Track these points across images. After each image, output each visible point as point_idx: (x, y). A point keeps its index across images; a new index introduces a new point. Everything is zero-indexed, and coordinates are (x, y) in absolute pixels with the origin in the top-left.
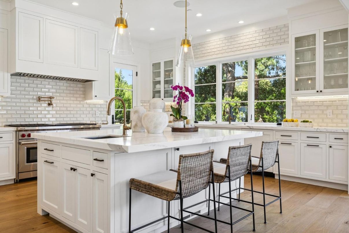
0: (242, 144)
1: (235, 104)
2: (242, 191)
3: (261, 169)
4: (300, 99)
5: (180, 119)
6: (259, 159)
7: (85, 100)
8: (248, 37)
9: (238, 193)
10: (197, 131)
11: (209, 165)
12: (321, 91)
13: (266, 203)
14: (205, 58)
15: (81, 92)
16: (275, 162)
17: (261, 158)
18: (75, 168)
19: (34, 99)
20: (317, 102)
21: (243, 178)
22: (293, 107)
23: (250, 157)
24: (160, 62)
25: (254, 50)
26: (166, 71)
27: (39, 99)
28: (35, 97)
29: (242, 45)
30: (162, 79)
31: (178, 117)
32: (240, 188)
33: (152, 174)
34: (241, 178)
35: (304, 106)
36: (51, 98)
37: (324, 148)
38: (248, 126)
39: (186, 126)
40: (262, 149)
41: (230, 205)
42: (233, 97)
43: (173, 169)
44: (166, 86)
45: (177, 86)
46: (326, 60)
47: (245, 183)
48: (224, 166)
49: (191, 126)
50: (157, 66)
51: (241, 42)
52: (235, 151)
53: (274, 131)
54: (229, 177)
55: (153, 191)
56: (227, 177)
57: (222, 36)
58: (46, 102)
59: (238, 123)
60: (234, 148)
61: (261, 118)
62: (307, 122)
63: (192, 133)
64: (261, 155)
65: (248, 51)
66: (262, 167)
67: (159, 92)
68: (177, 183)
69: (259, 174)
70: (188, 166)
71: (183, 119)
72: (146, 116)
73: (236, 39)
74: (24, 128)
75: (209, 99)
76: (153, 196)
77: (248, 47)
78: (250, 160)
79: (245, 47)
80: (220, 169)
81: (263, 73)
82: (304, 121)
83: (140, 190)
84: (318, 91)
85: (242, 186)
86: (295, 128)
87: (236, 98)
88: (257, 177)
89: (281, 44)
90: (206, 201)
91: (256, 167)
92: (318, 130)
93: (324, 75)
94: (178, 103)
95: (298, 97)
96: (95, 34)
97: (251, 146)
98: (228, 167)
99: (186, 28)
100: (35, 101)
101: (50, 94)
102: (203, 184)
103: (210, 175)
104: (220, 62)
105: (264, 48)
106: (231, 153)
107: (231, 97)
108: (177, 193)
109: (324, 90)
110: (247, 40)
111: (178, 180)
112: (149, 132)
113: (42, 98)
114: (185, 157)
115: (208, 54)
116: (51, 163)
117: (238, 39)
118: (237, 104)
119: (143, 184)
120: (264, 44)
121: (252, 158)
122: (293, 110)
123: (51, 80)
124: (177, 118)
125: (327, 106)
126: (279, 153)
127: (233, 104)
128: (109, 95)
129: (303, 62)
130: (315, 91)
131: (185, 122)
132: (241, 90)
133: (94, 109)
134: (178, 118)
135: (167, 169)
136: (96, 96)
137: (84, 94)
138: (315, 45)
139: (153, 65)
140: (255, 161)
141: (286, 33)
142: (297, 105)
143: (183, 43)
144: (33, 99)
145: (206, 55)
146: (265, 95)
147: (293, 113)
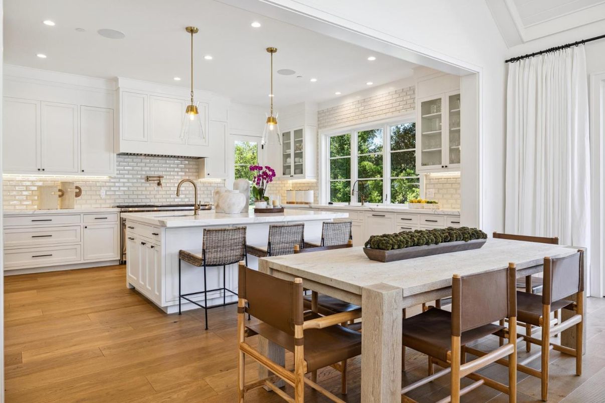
4: (433, 175)
7: (199, 178)
8: (381, 100)
10: (283, 212)
12: (446, 167)
15: (194, 171)
17: (322, 238)
18: (145, 242)
19: (143, 179)
20: (450, 179)
22: (426, 184)
24: (290, 132)
26: (295, 142)
27: (148, 179)
28: (143, 176)
29: (375, 109)
30: (292, 151)
35: (437, 184)
36: (159, 177)
38: (370, 208)
44: (297, 159)
46: (452, 129)
50: (286, 135)
51: (375, 105)
53: (395, 214)
58: (155, 181)
62: (431, 203)
67: (289, 167)
70: (214, 239)
73: (369, 103)
74: (127, 209)
77: (381, 112)
78: (303, 239)
79: (378, 113)
82: (428, 202)
84: (443, 167)
92: (436, 213)
93: (450, 147)
94: (257, 183)
95: (431, 173)
96: (205, 107)
97: (303, 225)
98: (269, 244)
100: (143, 181)
101: (160, 174)
102: (236, 256)
103: (244, 248)
105: (397, 114)
106: (272, 231)
108: (203, 260)
109: (448, 166)
110: (381, 104)
113: (150, 177)
116: (132, 239)
117: (372, 102)
120: (397, 109)
122: (426, 188)
123: (160, 158)
128: (225, 172)
129: (431, 131)
130: (441, 166)
133: (209, 188)
134: (260, 199)
136: (209, 174)
137: (198, 172)
138: (441, 112)
139: (283, 135)
141: (413, 96)
142: (431, 182)
144: (141, 178)
147: (426, 193)
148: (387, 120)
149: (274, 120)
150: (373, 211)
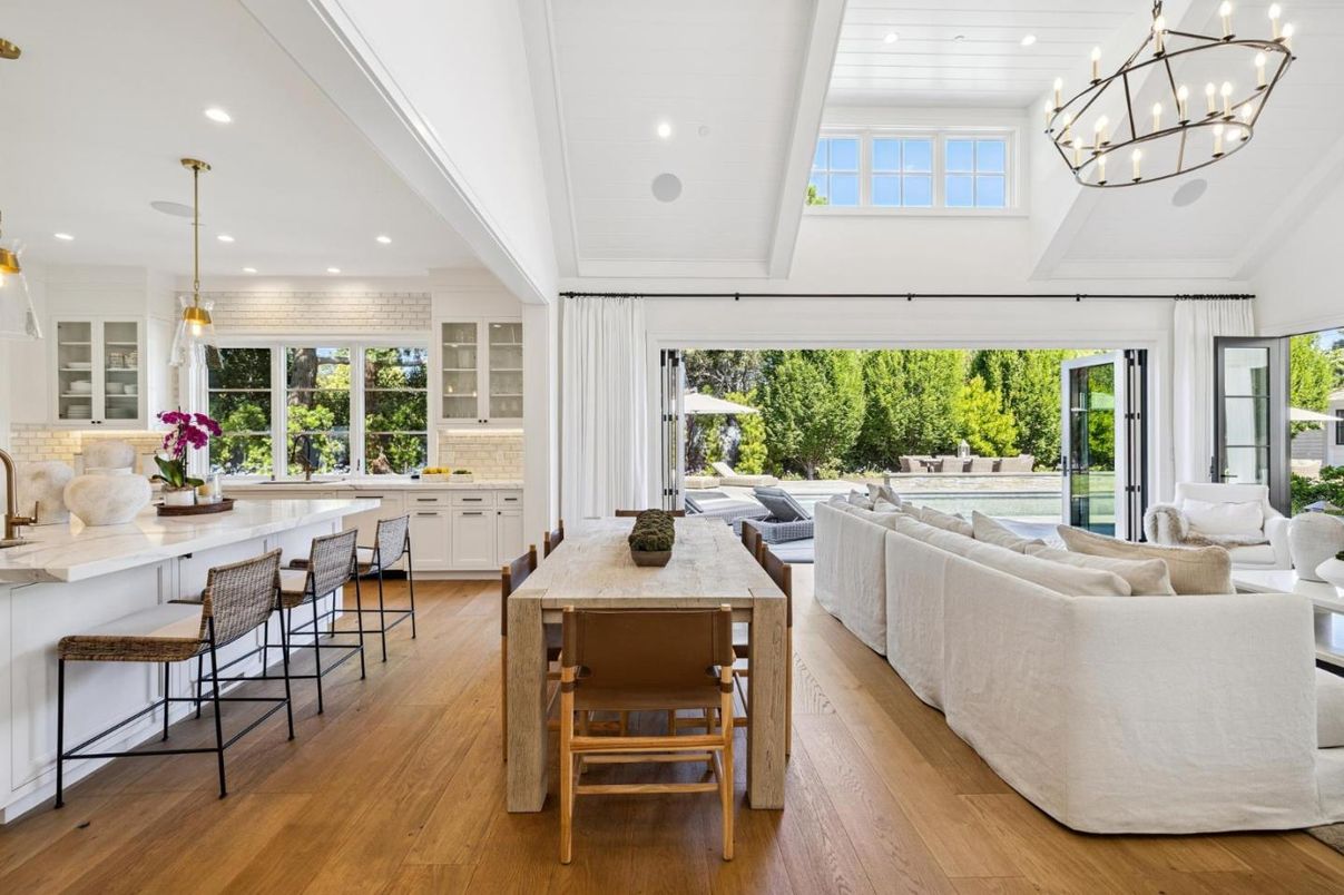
0: (339, 530)
1: (318, 423)
2: (338, 615)
3: (377, 568)
4: (452, 432)
5: (183, 486)
6: (372, 551)
8: (349, 301)
9: (331, 621)
10: (230, 508)
11: (271, 578)
12: (485, 421)
13: (386, 627)
14: (238, 331)
16: (404, 551)
17: (377, 549)
20: (481, 437)
21: (340, 591)
22: (439, 445)
23: (354, 548)
24: (89, 323)
25: (363, 330)
26: (110, 348)
29: (335, 315)
30: (97, 366)
31: (178, 481)
32: (334, 611)
33: (124, 617)
34: (337, 591)
35: (459, 444)
37: (490, 515)
38: (351, 486)
39: (201, 501)
40: (377, 533)
41: (317, 646)
42: (312, 407)
43: (176, 598)
44: (115, 386)
45: (175, 413)
46: (494, 369)
47: (345, 598)
48: (303, 574)
49: (214, 497)
50: (74, 329)
51: (333, 308)
52: (324, 545)
53: (405, 493)
54: (313, 593)
55: (137, 651)
56: (310, 594)
57: (285, 288)
59: (326, 475)
60: (323, 540)
61: (384, 453)
62: (463, 473)
63: (218, 514)
64: (377, 543)
65: (349, 330)
66: (379, 564)
67: (87, 401)
68: (203, 622)
69: (373, 577)
70: (227, 587)
71: (191, 486)
72: (81, 485)
73: (322, 302)
75: (241, 409)
76: (137, 660)
77: (350, 322)
78: (354, 556)
79: (343, 322)
80: (294, 581)
81: (384, 359)
82: (458, 473)
83: (95, 657)
84: (480, 421)
85: (339, 606)
86: (442, 485)
87: (319, 407)
88: (369, 583)
89: (417, 327)
90: (260, 650)
91: (367, 566)
92: (481, 487)
93: (490, 395)
94: (177, 451)
95: (448, 430)
97: (356, 531)
98: (311, 575)
99: (196, 281)
102: (254, 617)
103: (273, 596)
104: (280, 343)
105: (383, 330)
106: (316, 549)
107: (306, 406)
108: (204, 642)
109: (490, 420)
110: (348, 308)
111: (204, 618)
112: (88, 523)
114: (222, 571)
115: (247, 322)
117: (327, 302)
118: (324, 421)
119: (104, 643)
120: (385, 322)
121: (358, 551)
122: (440, 451)
124: (176, 485)
125: (496, 445)
126: (410, 536)
127: (311, 420)
129: (456, 368)
130: (475, 420)
131: (197, 492)
132: (333, 386)
134: (179, 484)
135: (160, 602)
138: (475, 341)
139: (59, 327)
140: (365, 556)
141: (427, 309)
142: (447, 443)
143: (191, 314)
145: (241, 322)
146: (392, 404)
147: (440, 458)
148: (359, 338)
149: (205, 317)
150: (356, 490)
